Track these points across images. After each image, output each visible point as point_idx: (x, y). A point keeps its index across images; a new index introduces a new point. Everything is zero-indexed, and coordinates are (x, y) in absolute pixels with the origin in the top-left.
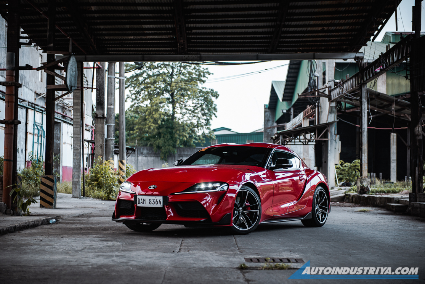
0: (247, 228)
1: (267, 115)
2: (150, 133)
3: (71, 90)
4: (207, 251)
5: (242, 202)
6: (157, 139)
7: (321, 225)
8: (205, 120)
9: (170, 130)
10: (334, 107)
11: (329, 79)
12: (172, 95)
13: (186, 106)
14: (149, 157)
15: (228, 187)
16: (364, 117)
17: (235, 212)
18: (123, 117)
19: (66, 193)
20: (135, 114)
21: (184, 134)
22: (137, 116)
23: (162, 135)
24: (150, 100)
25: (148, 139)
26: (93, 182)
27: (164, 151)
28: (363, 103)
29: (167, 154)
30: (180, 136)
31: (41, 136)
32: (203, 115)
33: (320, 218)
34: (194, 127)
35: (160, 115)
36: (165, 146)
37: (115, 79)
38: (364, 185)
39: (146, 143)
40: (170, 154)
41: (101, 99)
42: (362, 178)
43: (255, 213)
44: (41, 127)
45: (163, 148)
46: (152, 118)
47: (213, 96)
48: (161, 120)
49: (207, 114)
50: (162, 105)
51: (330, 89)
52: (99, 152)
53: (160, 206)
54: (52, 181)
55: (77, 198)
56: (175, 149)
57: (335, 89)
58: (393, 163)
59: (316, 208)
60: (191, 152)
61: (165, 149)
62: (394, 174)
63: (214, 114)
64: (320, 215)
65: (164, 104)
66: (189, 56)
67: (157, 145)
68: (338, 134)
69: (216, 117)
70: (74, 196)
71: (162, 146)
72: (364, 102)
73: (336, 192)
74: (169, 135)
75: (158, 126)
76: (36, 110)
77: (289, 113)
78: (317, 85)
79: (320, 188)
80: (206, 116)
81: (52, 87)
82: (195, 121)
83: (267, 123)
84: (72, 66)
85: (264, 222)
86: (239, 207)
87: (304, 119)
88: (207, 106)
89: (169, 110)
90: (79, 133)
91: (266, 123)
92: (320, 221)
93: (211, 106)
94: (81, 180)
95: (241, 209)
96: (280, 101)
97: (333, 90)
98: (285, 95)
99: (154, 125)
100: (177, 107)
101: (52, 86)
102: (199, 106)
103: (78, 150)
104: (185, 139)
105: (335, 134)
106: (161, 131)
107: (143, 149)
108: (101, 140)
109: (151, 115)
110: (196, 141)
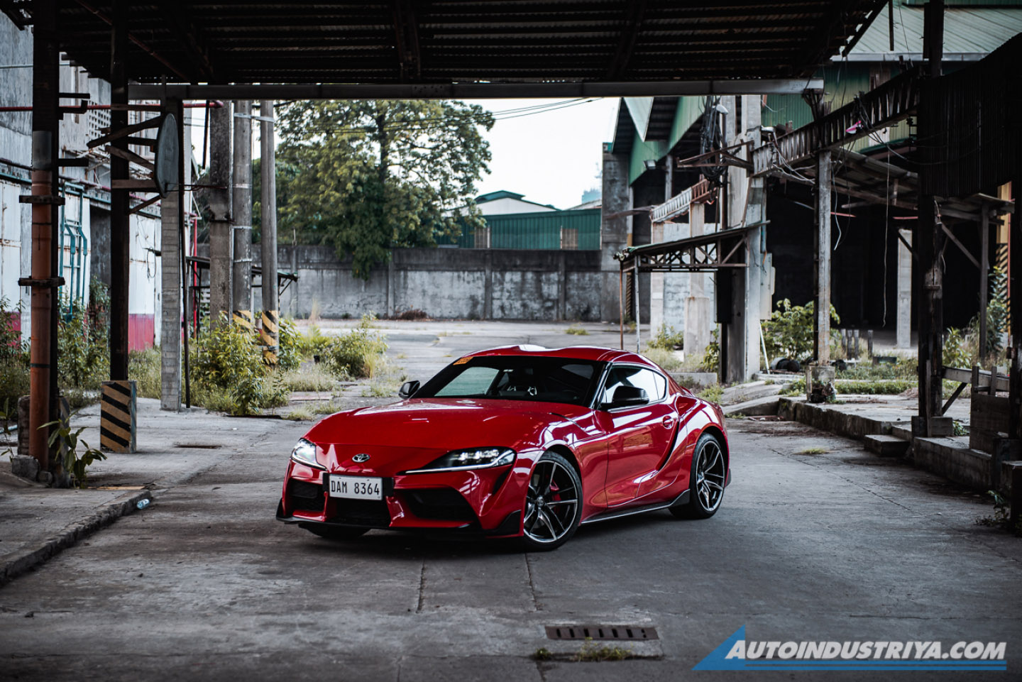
0: (552, 537)
1: (611, 168)
2: (327, 213)
3: (166, 191)
4: (473, 606)
5: (543, 485)
6: (345, 227)
7: (709, 515)
8: (461, 181)
9: (376, 206)
10: (760, 189)
11: (748, 124)
12: (380, 120)
13: (413, 146)
14: (325, 271)
15: (515, 457)
16: (824, 227)
17: (530, 505)
18: (270, 210)
19: (145, 397)
20: (287, 162)
21: (410, 215)
22: (294, 168)
23: (358, 218)
24: (327, 132)
25: (322, 226)
26: (207, 372)
27: (360, 255)
28: (821, 195)
29: (368, 264)
30: (399, 220)
31: (79, 250)
32: (456, 168)
33: (707, 499)
34: (435, 199)
35: (351, 169)
36: (364, 246)
37: (250, 120)
38: (820, 382)
39: (316, 236)
40: (375, 263)
41: (223, 179)
42: (817, 365)
43: (569, 507)
44: (79, 229)
45: (358, 249)
46: (332, 177)
47: (479, 122)
48: (354, 181)
49: (466, 165)
50: (354, 145)
51: (751, 147)
52: (219, 300)
53: (377, 497)
54: (126, 392)
55: (173, 410)
56: (387, 250)
57: (762, 148)
58: (903, 299)
59: (699, 481)
60: (426, 258)
61: (363, 252)
62: (906, 325)
63: (484, 166)
64: (707, 495)
65: (361, 141)
66: (426, 86)
67: (343, 242)
68: (769, 251)
69: (489, 172)
70: (165, 406)
71: (356, 243)
72: (825, 194)
73: (760, 389)
74: (373, 218)
75: (347, 196)
76: (67, 190)
77: (663, 168)
78: (721, 134)
79: (708, 437)
80: (463, 171)
81: (123, 184)
82: (436, 186)
83: (610, 188)
84: (167, 138)
85: (588, 520)
86: (538, 496)
87: (692, 204)
88: (465, 146)
89: (374, 158)
90: (175, 263)
91: (606, 189)
92: (706, 506)
93: (475, 146)
94: (181, 370)
95: (541, 498)
96: (641, 140)
97: (757, 151)
98: (653, 125)
99: (337, 195)
100: (394, 151)
101: (123, 181)
102: (445, 146)
103: (174, 301)
104: (412, 227)
105: (761, 252)
106: (353, 208)
107: (311, 252)
108: (222, 272)
109: (330, 171)
110: (441, 233)
